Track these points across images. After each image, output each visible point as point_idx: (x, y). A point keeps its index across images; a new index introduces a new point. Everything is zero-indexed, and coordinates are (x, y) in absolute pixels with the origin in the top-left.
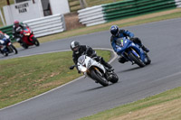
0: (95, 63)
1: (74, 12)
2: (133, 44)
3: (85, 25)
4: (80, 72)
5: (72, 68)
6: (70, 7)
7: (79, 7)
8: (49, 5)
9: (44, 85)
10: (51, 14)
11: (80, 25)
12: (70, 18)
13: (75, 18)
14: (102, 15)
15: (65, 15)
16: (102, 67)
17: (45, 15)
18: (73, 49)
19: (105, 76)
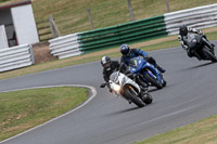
0: (129, 81)
1: (44, 42)
2: (148, 64)
3: (57, 57)
4: (111, 91)
5: (103, 86)
6: (39, 35)
7: (50, 35)
8: (15, 34)
9: (10, 129)
10: (17, 44)
11: (51, 57)
12: (39, 49)
13: (45, 48)
14: (78, 45)
15: (34, 46)
16: (137, 86)
17: (10, 46)
18: (104, 65)
19: (140, 96)
